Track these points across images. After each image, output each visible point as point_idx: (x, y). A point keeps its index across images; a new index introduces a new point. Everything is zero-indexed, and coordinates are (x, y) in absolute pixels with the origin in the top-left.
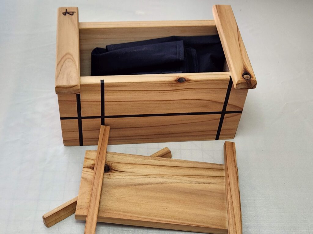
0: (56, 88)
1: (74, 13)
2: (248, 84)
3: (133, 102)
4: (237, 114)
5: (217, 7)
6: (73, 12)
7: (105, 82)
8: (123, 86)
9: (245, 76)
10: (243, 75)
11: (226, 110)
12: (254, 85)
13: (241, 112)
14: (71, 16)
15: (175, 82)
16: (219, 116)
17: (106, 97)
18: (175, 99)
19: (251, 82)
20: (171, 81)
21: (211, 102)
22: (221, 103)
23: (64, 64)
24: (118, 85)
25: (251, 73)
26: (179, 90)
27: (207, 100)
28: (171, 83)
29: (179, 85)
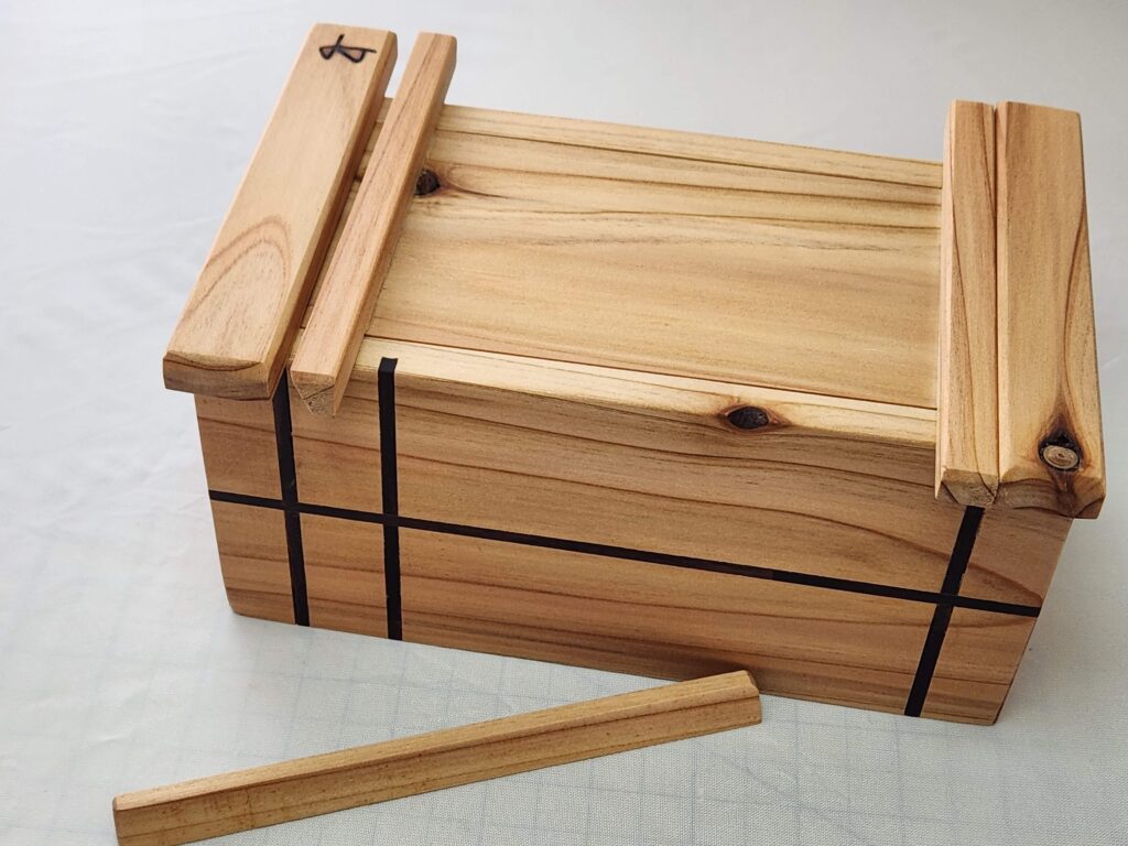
0: (165, 360)
1: (368, 55)
2: (1058, 491)
3: (524, 480)
5: (1014, 111)
6: (364, 51)
7: (399, 369)
8: (479, 401)
9: (1052, 452)
10: (1043, 445)
11: (961, 590)
12: (1094, 503)
13: (1034, 612)
14: (350, 63)
15: (717, 424)
16: (927, 611)
17: (404, 437)
18: (713, 498)
19: (1077, 485)
20: (698, 415)
21: (888, 540)
22: (940, 555)
23: (240, 262)
24: (456, 393)
25: (1089, 442)
26: (734, 463)
28: (697, 425)
29: (739, 439)
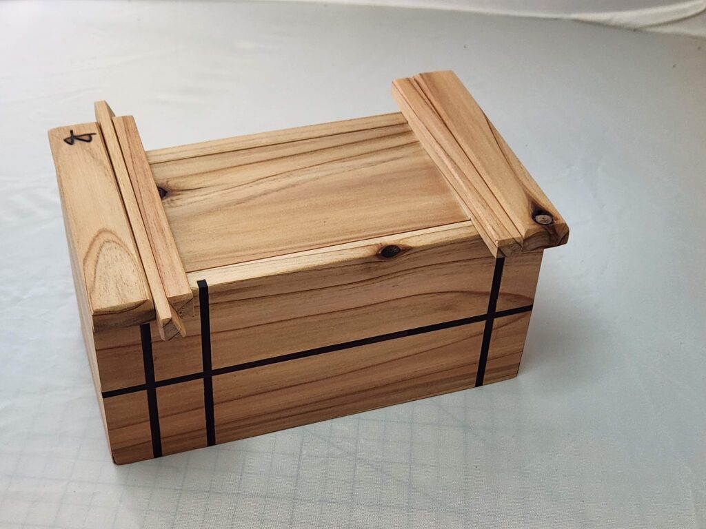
0: (93, 316)
1: (93, 136)
2: (550, 235)
3: (280, 325)
4: (521, 314)
6: (89, 135)
7: (209, 284)
8: (255, 288)
9: (539, 218)
10: (533, 217)
11: (497, 308)
12: (565, 236)
13: (530, 308)
14: (86, 143)
15: (376, 259)
16: (481, 326)
17: (213, 322)
18: (377, 301)
19: (557, 229)
20: (366, 258)
21: (462, 294)
22: (485, 294)
23: (101, 256)
24: (242, 287)
25: (550, 209)
26: (386, 278)
27: (452, 292)
28: (367, 263)
29: (386, 264)
